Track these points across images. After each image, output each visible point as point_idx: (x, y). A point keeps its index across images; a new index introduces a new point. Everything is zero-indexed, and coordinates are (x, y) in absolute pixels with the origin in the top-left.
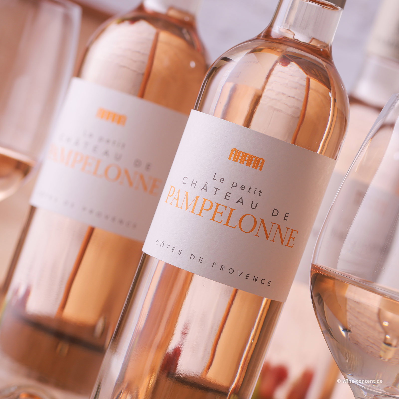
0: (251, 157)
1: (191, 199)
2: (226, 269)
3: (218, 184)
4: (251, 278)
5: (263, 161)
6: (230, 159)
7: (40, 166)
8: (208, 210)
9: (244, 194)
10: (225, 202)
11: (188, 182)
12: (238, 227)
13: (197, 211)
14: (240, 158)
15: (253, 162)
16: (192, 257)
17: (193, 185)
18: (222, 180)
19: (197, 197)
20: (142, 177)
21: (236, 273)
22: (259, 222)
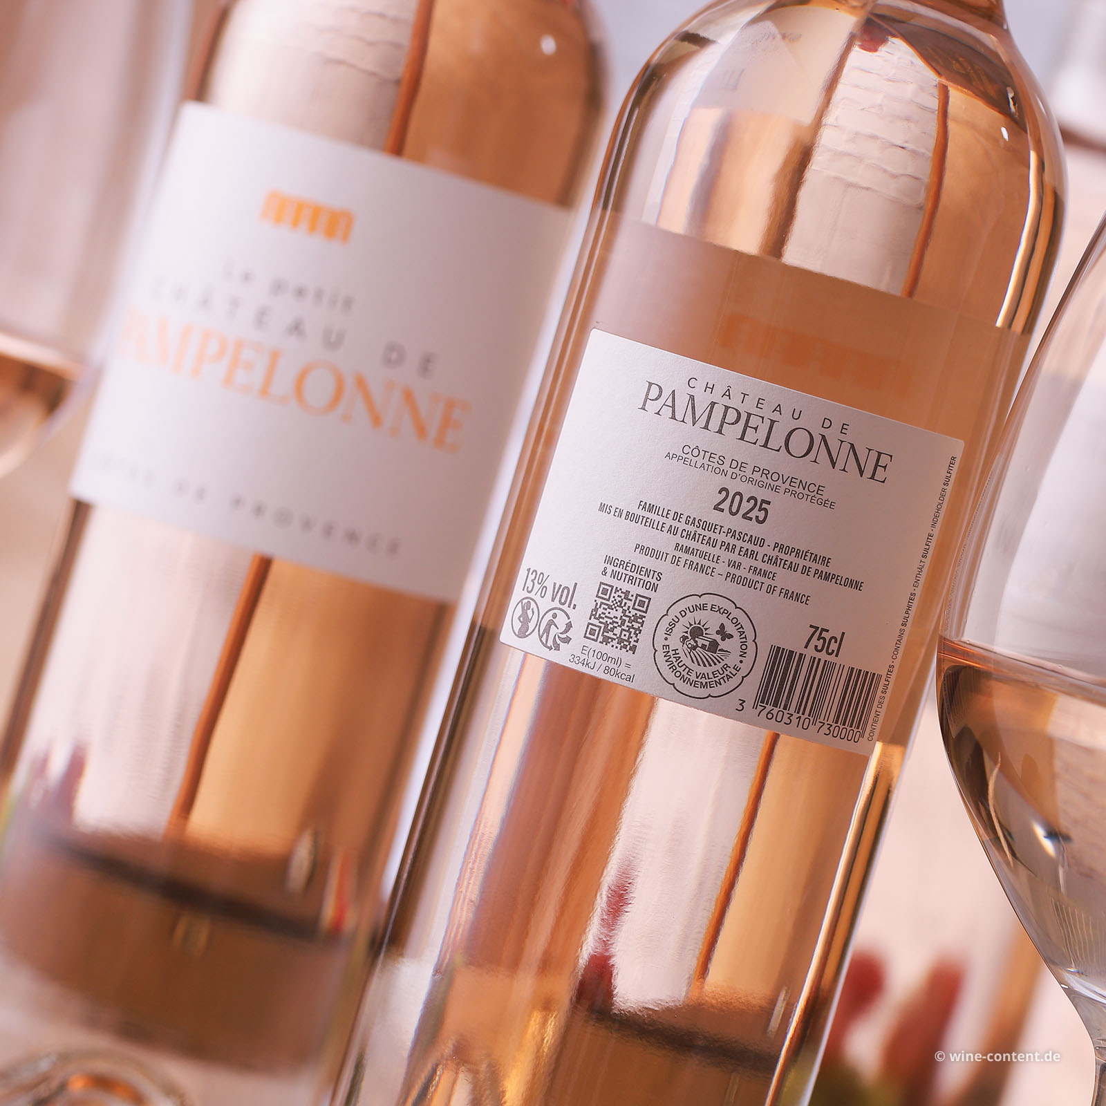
7: (98, 375)
20: (408, 396)
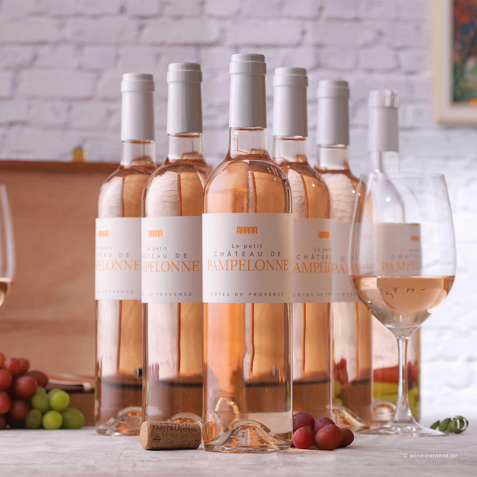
0: (249, 228)
1: (224, 263)
2: (257, 294)
3: (236, 249)
4: (272, 294)
5: (257, 228)
6: (237, 233)
8: (236, 265)
9: (252, 250)
10: (244, 258)
11: (218, 254)
12: (255, 269)
13: (229, 268)
14: (243, 231)
15: (251, 231)
16: (236, 294)
17: (222, 255)
18: (237, 246)
19: (227, 261)
21: (263, 295)
22: (266, 262)
